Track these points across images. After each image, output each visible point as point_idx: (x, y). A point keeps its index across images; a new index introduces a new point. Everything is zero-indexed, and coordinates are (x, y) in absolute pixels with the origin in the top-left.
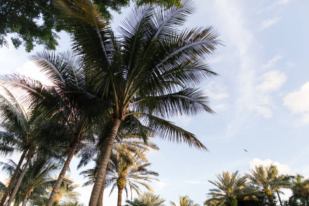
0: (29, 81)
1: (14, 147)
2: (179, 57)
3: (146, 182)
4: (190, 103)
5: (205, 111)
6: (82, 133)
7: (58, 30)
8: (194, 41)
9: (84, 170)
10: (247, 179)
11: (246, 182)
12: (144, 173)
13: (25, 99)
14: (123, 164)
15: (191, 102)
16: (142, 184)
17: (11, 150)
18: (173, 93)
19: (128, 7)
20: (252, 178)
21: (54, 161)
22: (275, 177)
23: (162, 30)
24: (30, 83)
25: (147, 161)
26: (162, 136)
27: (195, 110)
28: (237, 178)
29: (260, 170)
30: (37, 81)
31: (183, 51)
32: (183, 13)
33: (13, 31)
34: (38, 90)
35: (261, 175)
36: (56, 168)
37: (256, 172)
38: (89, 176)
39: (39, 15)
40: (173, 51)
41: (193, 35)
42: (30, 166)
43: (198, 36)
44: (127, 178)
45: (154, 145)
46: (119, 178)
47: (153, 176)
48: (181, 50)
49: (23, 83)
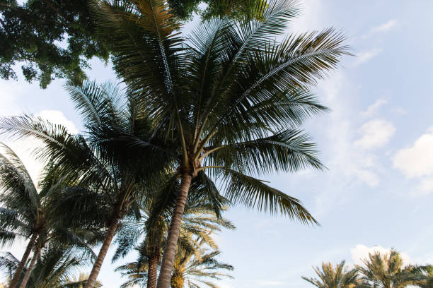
0: (48, 125)
1: (15, 231)
2: (279, 79)
3: (214, 281)
4: (288, 153)
5: (311, 165)
6: (126, 203)
7: (89, 56)
8: (303, 53)
9: (121, 265)
10: (359, 273)
11: (358, 278)
12: (212, 265)
13: (41, 153)
14: (179, 254)
15: (290, 152)
16: (208, 284)
17: (12, 236)
18: (264, 137)
19: (190, 21)
20: (365, 272)
21: (76, 252)
22: (399, 270)
23: (249, 44)
24: (49, 129)
25: (216, 247)
26: (249, 203)
27: (296, 163)
28: (344, 272)
29: (377, 259)
30: (60, 126)
31: (286, 69)
32: (281, 17)
33: (24, 57)
34: (61, 139)
35: (378, 266)
36: (77, 263)
37: (370, 262)
38: (128, 273)
39: (61, 36)
40: (269, 70)
41: (300, 44)
42: (39, 261)
43: (309, 46)
44: (186, 275)
45: (228, 223)
46: (174, 276)
47: (224, 271)
48: (281, 67)
49: (37, 129)
